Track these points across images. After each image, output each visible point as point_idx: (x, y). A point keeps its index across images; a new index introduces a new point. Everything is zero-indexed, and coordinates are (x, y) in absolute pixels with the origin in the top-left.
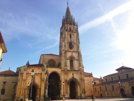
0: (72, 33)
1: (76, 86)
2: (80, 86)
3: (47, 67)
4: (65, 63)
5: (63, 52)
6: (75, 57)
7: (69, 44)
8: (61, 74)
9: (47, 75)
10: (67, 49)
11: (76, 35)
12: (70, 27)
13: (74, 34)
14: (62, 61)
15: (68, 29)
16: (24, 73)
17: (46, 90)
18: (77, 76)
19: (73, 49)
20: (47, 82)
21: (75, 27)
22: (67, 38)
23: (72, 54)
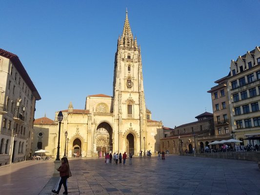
0: (131, 63)
1: (135, 140)
3: (94, 115)
4: (120, 110)
5: (117, 93)
6: (134, 100)
7: (126, 81)
8: (114, 124)
10: (123, 89)
12: (129, 54)
13: (133, 65)
15: (125, 56)
16: (64, 123)
17: (94, 144)
18: (136, 127)
19: (132, 88)
21: (136, 53)
22: (123, 72)
23: (130, 95)
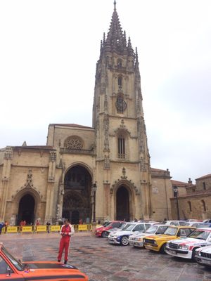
0: (123, 74)
1: (130, 199)
2: (140, 199)
3: (62, 153)
4: (105, 145)
5: (101, 118)
6: (130, 130)
7: (115, 100)
8: (96, 169)
9: (60, 171)
10: (110, 112)
11: (133, 79)
12: (119, 60)
13: (127, 77)
14: (98, 140)
15: (113, 63)
16: (5, 165)
17: (59, 206)
18: (133, 176)
19: (125, 113)
20: (62, 188)
21: (131, 59)
22: (110, 86)
23: (123, 123)
